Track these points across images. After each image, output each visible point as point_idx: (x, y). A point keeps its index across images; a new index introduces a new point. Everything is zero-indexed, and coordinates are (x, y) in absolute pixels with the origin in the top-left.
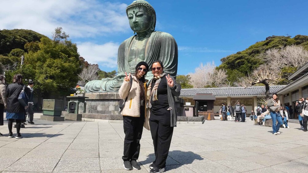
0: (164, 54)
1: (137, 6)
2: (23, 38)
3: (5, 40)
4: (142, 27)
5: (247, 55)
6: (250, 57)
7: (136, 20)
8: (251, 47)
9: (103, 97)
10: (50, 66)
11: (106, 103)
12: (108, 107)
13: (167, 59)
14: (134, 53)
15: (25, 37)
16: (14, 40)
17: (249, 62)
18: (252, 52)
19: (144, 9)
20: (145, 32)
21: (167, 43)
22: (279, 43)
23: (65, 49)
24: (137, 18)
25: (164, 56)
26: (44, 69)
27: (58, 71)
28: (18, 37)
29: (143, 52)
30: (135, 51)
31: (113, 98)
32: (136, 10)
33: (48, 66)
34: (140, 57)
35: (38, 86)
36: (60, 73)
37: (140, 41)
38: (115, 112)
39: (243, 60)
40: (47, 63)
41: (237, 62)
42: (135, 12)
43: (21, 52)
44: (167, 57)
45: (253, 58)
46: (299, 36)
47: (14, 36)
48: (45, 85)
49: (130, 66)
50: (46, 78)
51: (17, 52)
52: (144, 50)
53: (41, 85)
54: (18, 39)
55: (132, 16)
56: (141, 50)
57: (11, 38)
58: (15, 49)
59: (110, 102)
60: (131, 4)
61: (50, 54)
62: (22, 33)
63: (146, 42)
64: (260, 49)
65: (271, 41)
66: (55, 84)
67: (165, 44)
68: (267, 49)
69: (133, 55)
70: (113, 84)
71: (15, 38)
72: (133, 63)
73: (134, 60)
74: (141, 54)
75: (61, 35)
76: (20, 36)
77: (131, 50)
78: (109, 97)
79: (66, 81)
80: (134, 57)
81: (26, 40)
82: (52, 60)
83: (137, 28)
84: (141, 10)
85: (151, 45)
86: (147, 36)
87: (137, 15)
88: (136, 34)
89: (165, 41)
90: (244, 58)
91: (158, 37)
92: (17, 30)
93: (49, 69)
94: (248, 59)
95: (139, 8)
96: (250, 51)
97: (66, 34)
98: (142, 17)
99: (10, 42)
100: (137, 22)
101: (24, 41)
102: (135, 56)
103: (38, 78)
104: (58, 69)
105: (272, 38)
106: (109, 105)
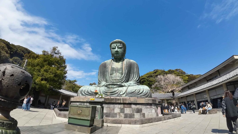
0: (134, 72)
1: (119, 42)
2: (22, 51)
3: (11, 50)
4: (120, 55)
5: (146, 77)
6: (148, 78)
7: (118, 50)
8: (148, 74)
9: (109, 101)
10: (46, 71)
11: (112, 106)
12: (113, 110)
13: (136, 75)
14: (115, 69)
15: (23, 51)
16: (16, 52)
17: (148, 81)
18: (149, 76)
19: (123, 45)
20: (120, 58)
21: (135, 66)
22: (161, 73)
23: (58, 61)
24: (118, 49)
25: (134, 73)
26: (42, 72)
27: (52, 76)
28: (19, 50)
29: (121, 69)
30: (115, 68)
31: (119, 102)
32: (118, 45)
33: (44, 71)
34: (119, 73)
35: (35, 85)
36: (53, 77)
37: (117, 63)
38: (121, 114)
39: (145, 80)
40: (45, 68)
41: (142, 80)
42: (118, 46)
43: (19, 60)
44: (136, 74)
45: (150, 79)
46: (170, 70)
47: (17, 49)
48: (41, 85)
49: (112, 78)
50: (42, 80)
51: (16, 59)
52: (122, 68)
53: (37, 85)
54: (19, 51)
55: (115, 47)
56: (120, 68)
57: (15, 50)
58: (16, 57)
59: (116, 105)
60: (114, 41)
61: (47, 62)
62: (22, 48)
63: (122, 64)
64: (152, 75)
65: (157, 71)
66: (48, 86)
67: (134, 66)
68: (158, 75)
69: (114, 71)
70: (106, 90)
71: (17, 50)
72: (114, 76)
73: (115, 74)
74: (120, 70)
75: (56, 52)
76: (20, 50)
77: (112, 67)
78: (115, 101)
79: (57, 83)
80: (114, 72)
81: (23, 53)
82: (49, 67)
83: (117, 55)
84: (121, 45)
85: (127, 66)
86: (121, 60)
87: (119, 47)
88: (113, 58)
89: (134, 65)
90: (145, 79)
91: (129, 62)
92: (20, 46)
93: (45, 73)
94: (147, 79)
95: (120, 44)
96: (147, 76)
97: (59, 52)
98: (122, 49)
99: (13, 52)
100: (118, 51)
101: (22, 53)
102: (116, 71)
103: (36, 79)
104: (52, 74)
105: (156, 70)
106: (115, 108)
